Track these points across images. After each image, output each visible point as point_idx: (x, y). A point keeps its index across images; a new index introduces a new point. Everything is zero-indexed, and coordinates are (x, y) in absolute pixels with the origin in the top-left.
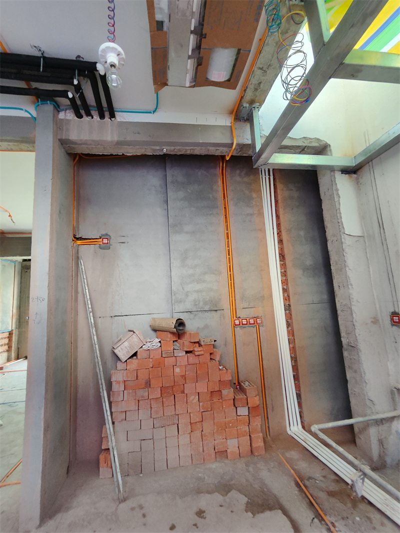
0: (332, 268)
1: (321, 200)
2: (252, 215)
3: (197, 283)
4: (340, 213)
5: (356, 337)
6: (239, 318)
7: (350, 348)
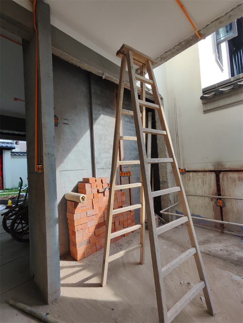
0: (158, 151)
2: (127, 122)
3: (106, 153)
5: (167, 178)
6: (123, 172)
7: (164, 182)
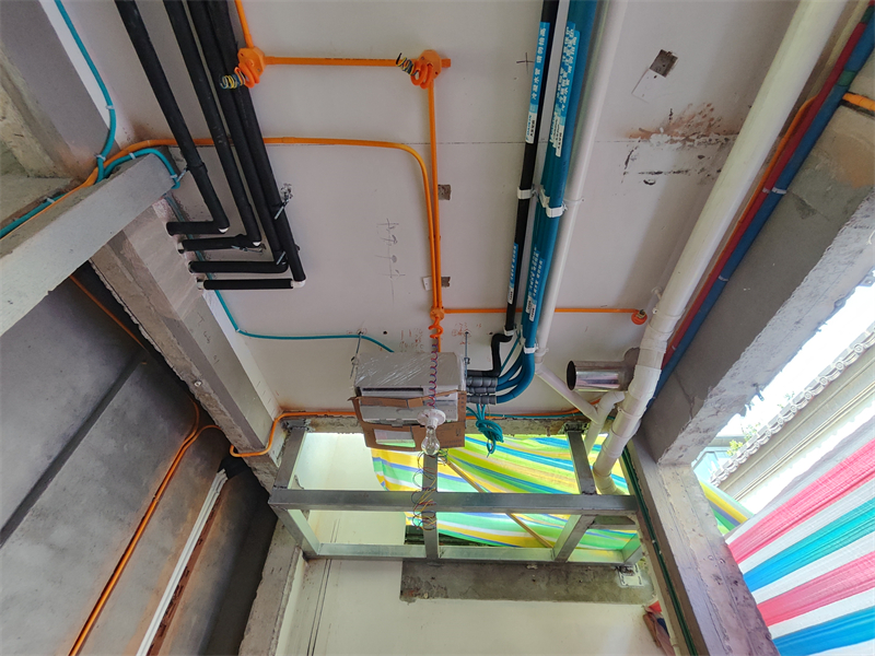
1: (261, 578)
4: (282, 617)
